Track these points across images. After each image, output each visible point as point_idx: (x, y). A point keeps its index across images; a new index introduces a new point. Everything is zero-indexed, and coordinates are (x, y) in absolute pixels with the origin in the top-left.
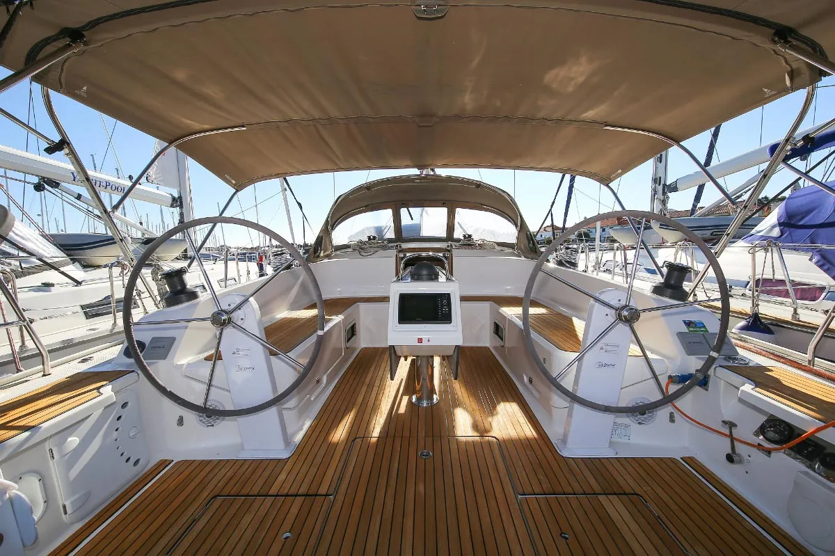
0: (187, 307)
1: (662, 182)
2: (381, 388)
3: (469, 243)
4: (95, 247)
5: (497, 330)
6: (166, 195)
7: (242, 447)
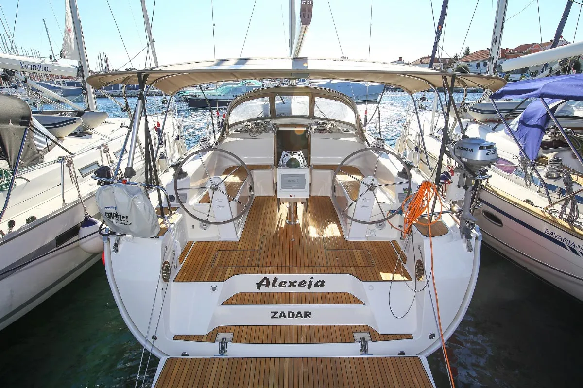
0: (185, 180)
1: (494, 62)
2: (275, 216)
3: (322, 128)
4: (62, 126)
5: (334, 189)
6: (73, 67)
7: (220, 237)
